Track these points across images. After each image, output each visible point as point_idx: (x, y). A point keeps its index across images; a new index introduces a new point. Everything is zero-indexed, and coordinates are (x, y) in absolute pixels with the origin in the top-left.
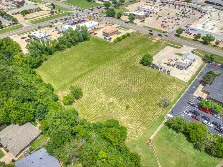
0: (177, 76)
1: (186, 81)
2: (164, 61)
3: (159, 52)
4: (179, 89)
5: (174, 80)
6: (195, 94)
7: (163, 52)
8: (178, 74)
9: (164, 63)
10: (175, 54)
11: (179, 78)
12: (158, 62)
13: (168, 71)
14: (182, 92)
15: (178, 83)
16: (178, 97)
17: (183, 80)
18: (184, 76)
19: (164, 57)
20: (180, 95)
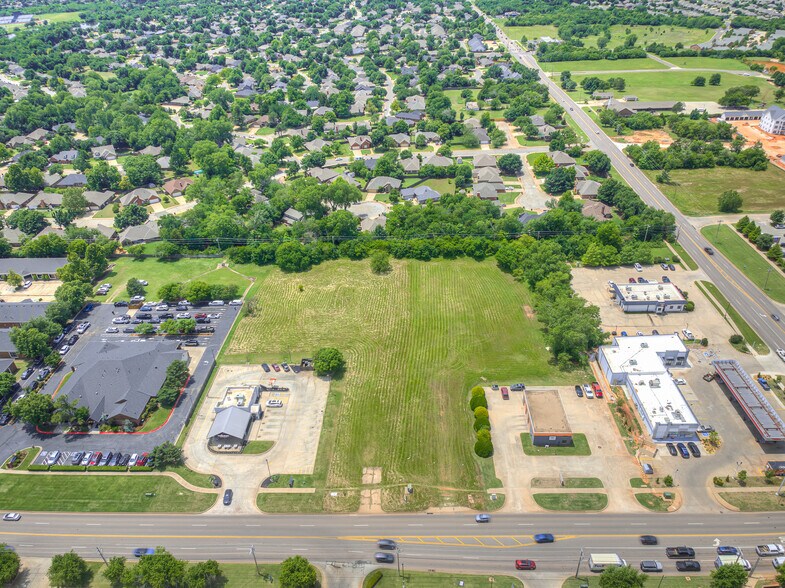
0: (244, 369)
1: (223, 368)
2: (291, 399)
3: (321, 423)
4: (233, 345)
5: (248, 359)
6: (203, 350)
7: (311, 434)
8: (244, 374)
9: (287, 390)
10: (272, 443)
11: (240, 367)
12: (304, 387)
13: (268, 370)
14: (228, 342)
15: (239, 355)
16: (232, 333)
17: (230, 367)
18: (230, 376)
19: (298, 411)
20: (230, 337)
